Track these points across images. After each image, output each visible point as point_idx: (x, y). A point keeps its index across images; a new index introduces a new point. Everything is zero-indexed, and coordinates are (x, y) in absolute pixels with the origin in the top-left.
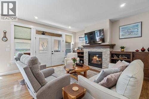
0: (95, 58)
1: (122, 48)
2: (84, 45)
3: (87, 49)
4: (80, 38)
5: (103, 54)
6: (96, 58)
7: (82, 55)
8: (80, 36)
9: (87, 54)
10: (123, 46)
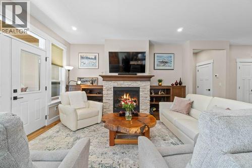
0: (125, 97)
1: (160, 81)
2: (104, 74)
3: (110, 82)
4: (82, 58)
5: (140, 89)
6: (128, 98)
7: (100, 95)
8: (84, 55)
9: (111, 92)
10: (160, 78)
